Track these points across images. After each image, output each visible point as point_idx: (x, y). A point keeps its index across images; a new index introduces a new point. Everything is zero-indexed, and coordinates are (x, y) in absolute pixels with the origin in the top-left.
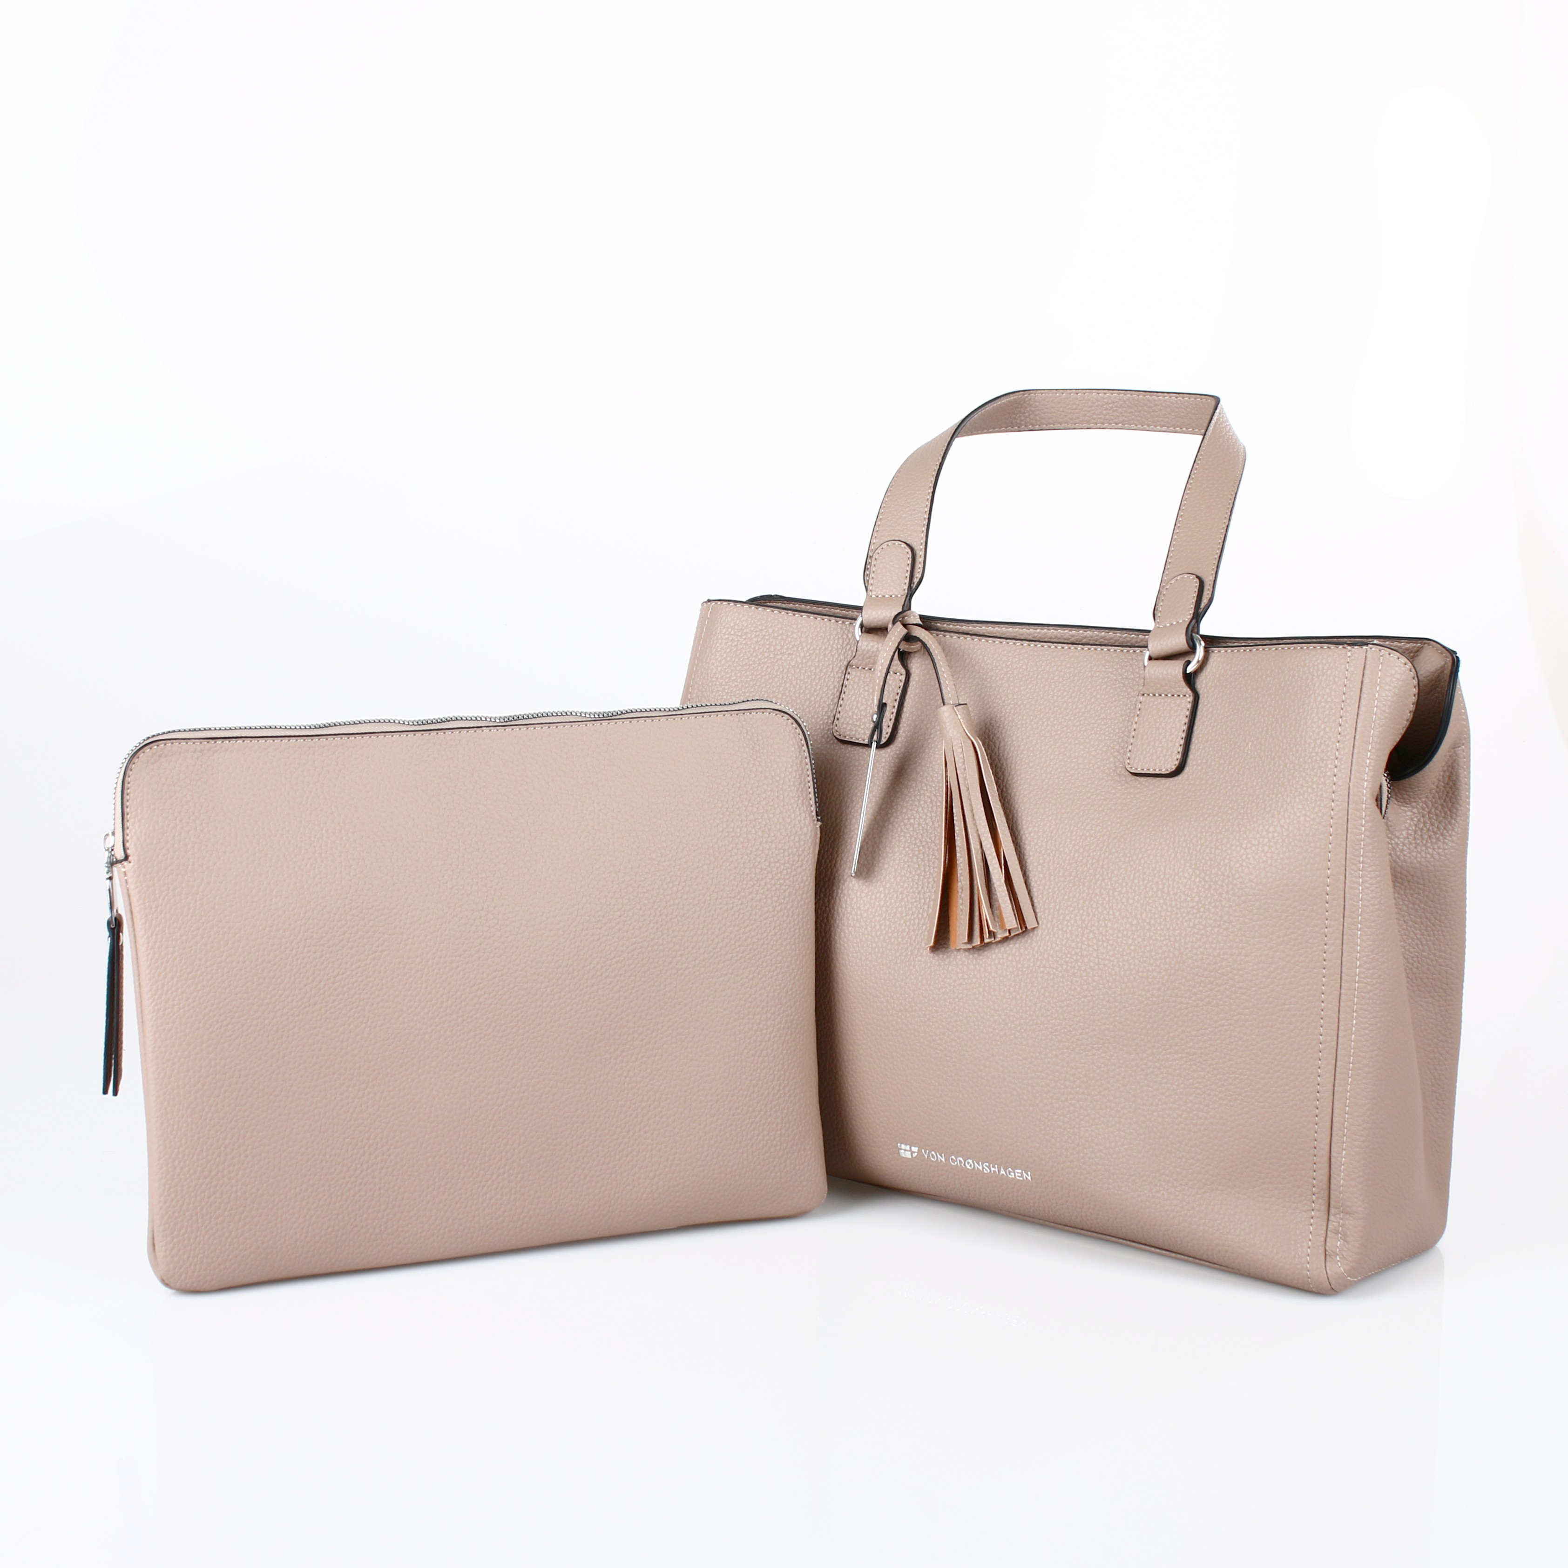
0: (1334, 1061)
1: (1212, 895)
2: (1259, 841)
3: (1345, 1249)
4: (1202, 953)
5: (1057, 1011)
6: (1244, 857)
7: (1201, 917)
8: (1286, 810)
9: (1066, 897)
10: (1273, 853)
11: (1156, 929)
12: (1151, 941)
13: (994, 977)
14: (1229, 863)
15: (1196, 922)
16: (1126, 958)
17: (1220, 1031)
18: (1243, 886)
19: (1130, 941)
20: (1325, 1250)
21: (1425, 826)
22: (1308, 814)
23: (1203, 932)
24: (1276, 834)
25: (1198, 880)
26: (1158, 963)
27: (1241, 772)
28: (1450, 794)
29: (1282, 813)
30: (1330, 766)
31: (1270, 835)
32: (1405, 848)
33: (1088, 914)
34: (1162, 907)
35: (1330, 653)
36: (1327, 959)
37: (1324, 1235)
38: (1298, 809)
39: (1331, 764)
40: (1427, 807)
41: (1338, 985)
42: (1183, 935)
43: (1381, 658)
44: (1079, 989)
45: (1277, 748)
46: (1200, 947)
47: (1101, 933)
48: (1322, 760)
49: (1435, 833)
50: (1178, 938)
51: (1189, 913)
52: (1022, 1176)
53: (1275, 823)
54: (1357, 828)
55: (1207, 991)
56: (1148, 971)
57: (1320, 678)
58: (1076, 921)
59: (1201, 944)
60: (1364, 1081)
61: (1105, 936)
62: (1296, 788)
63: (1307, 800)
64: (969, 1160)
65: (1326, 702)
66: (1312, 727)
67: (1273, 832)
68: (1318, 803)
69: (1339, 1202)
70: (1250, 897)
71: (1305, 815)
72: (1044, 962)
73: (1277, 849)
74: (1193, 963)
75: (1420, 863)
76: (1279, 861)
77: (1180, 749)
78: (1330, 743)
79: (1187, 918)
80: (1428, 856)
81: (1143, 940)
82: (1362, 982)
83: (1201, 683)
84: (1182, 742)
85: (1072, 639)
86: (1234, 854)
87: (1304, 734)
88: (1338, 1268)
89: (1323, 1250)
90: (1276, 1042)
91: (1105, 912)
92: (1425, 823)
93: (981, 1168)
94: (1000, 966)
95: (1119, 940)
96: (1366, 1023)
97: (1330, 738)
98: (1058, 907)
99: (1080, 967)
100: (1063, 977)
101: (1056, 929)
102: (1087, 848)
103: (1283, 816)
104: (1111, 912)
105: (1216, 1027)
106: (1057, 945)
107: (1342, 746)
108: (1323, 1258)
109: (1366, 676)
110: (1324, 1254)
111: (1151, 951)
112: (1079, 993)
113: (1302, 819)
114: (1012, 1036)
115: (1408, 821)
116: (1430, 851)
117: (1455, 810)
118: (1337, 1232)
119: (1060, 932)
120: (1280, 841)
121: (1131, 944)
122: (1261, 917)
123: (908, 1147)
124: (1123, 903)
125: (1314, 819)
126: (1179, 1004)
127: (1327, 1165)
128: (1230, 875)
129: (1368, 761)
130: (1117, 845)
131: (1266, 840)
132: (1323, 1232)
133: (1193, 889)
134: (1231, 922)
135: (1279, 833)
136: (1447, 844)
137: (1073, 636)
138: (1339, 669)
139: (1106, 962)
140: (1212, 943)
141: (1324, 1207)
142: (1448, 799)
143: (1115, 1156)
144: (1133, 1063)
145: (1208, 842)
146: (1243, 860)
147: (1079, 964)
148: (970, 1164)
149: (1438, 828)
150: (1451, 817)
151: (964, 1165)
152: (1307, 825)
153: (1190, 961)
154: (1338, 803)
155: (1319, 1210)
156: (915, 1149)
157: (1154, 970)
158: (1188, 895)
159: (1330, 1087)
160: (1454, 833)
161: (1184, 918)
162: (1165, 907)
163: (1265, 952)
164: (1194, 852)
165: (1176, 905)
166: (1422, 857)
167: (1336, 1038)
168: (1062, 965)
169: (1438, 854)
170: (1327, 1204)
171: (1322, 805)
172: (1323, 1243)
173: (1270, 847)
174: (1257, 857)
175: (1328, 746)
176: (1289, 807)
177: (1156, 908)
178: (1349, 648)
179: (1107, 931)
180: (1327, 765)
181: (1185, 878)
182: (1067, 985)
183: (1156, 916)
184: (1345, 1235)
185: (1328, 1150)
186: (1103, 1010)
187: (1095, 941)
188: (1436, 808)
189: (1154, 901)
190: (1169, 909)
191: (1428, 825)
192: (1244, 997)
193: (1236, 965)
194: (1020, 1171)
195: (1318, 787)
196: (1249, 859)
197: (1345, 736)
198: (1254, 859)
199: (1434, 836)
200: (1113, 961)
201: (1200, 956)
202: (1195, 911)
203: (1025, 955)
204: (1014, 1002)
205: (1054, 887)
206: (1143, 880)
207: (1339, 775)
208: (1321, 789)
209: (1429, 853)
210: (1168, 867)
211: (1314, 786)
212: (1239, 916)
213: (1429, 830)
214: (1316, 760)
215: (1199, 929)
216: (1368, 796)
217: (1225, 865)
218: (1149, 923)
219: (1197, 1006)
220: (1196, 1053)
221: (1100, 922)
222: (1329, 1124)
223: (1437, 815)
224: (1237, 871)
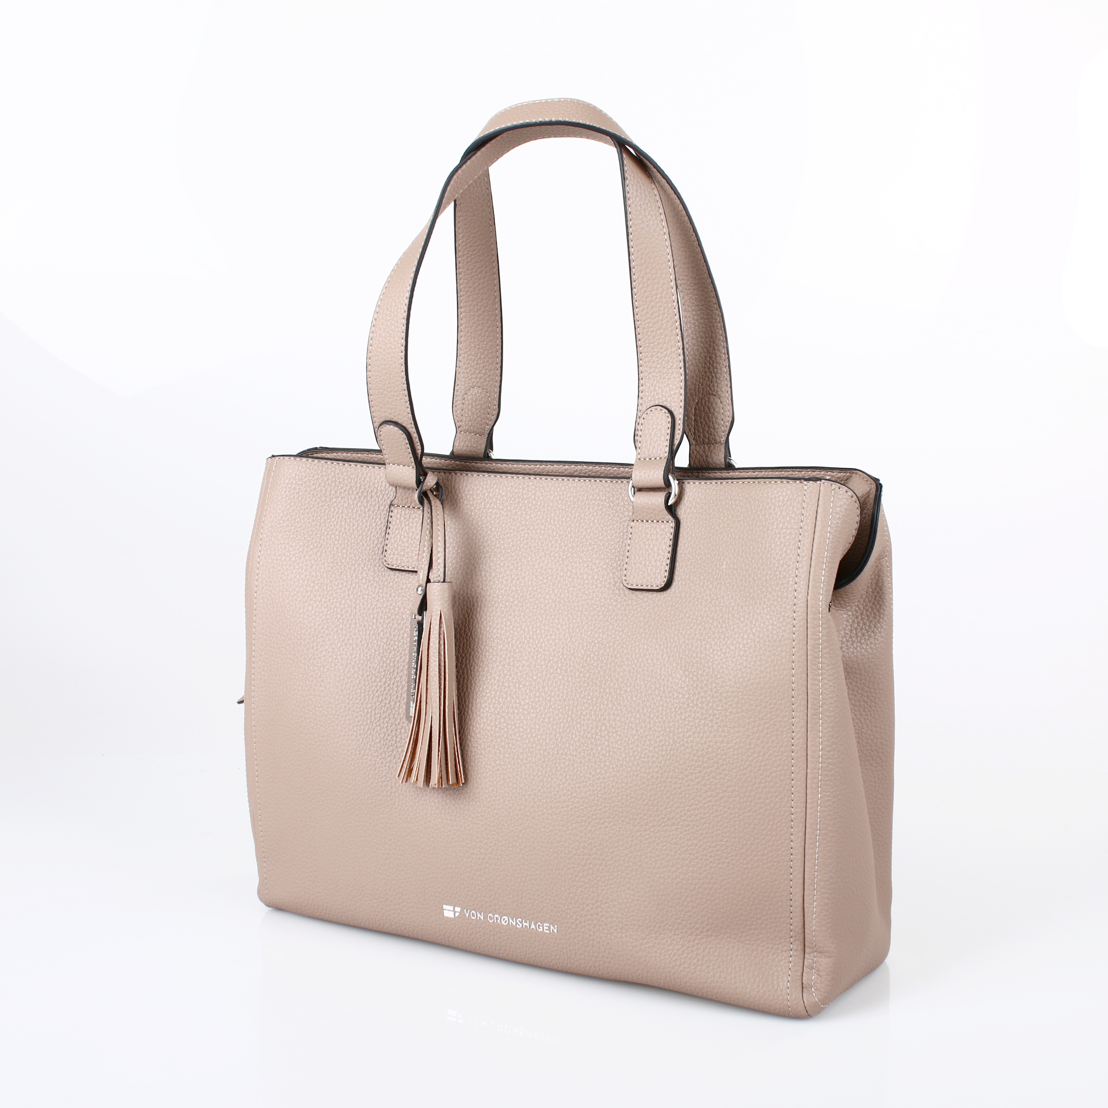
0: (804, 829)
1: (699, 693)
2: (736, 647)
3: (818, 981)
4: (692, 741)
5: (576, 791)
6: (724, 660)
7: (690, 711)
8: (757, 620)
9: (582, 695)
10: (747, 656)
11: (655, 722)
12: (651, 732)
13: (525, 763)
14: (712, 665)
15: (687, 715)
16: (631, 746)
17: (709, 806)
18: (724, 685)
19: (634, 732)
20: (802, 983)
21: (858, 625)
22: (775, 623)
23: (692, 723)
24: (749, 641)
25: (687, 680)
26: (657, 750)
27: (718, 587)
28: (878, 598)
29: (754, 623)
30: (791, 583)
31: (745, 642)
32: (844, 645)
33: (601, 710)
34: (659, 703)
35: (789, 486)
36: (794, 744)
37: (801, 971)
38: (767, 619)
39: (792, 581)
40: (860, 609)
41: (805, 766)
42: (676, 726)
43: (833, 492)
44: (593, 773)
45: (747, 567)
46: (690, 736)
47: (611, 725)
48: (785, 577)
49: (868, 631)
50: (672, 729)
51: (680, 708)
52: (549, 929)
53: (749, 631)
54: (815, 634)
55: (696, 774)
56: (648, 757)
57: (782, 508)
58: (591, 715)
59: (691, 734)
60: (829, 844)
61: (615, 728)
62: (764, 601)
63: (773, 611)
64: (504, 917)
65: (787, 528)
66: (776, 550)
67: (747, 639)
68: (783, 614)
69: (812, 944)
70: (729, 694)
71: (772, 624)
72: (566, 750)
73: (750, 653)
74: (684, 750)
75: (857, 657)
76: (752, 663)
77: (667, 568)
78: (791, 563)
79: (679, 712)
80: (863, 650)
81: (645, 731)
82: (825, 762)
83: (682, 512)
84: (668, 562)
85: (566, 473)
86: (716, 658)
87: (769, 555)
88: (813, 997)
89: (801, 983)
90: (755, 814)
91: (614, 708)
92: (858, 623)
93: (514, 924)
94: (530, 754)
95: (626, 731)
96: (829, 796)
97: (790, 558)
98: (576, 704)
99: (594, 754)
100: (580, 762)
101: (575, 722)
102: (596, 653)
103: (755, 625)
104: (619, 708)
105: (704, 803)
106: (576, 736)
107: (800, 566)
108: (800, 990)
109: (819, 507)
110: (801, 987)
111: (650, 740)
112: (594, 776)
113: (770, 627)
114: (540, 813)
115: (845, 623)
116: (864, 646)
117: (882, 611)
118: (812, 968)
119: (579, 725)
120: (753, 646)
121: (635, 735)
122: (739, 711)
123: (451, 908)
124: (628, 700)
125: (780, 628)
126: (675, 784)
127: (802, 914)
128: (713, 675)
129: (823, 578)
130: (621, 651)
131: (742, 646)
132: (800, 968)
133: (684, 687)
134: (714, 715)
135: (751, 640)
136: (877, 640)
137: (566, 470)
138: (797, 501)
139: (616, 750)
140: (700, 733)
141: (800, 948)
142: (876, 602)
143: (626, 910)
144: (639, 834)
145: (694, 648)
146: (723, 663)
147: (594, 751)
148: (505, 920)
149: (869, 626)
150: (880, 617)
151: (500, 921)
152: (774, 632)
153: (682, 748)
154: (799, 614)
155: (796, 950)
156: (458, 909)
157: (653, 756)
158: (679, 693)
159: (801, 850)
160: (882, 630)
161: (676, 712)
162: (661, 703)
163: (744, 740)
164: (684, 657)
165: (670, 701)
166: (858, 651)
167: (804, 809)
168: (580, 753)
169: (871, 648)
170: (803, 945)
171: (786, 615)
172: (800, 978)
173: (745, 651)
174: (734, 660)
175: (789, 566)
176: (759, 618)
177: (655, 704)
178: (805, 483)
179: (616, 724)
180: (788, 582)
181: (677, 678)
182: (584, 769)
183: (655, 711)
184: (818, 970)
185: (802, 902)
186: (613, 790)
187: (606, 732)
188: (867, 610)
189: (653, 699)
190: (665, 705)
191: (861, 625)
192: (727, 777)
193: (719, 751)
194: (548, 925)
195: (782, 600)
196: (728, 661)
197: (803, 557)
198: (732, 662)
199: (866, 634)
200: (621, 749)
201: (690, 744)
202: (686, 706)
203: (550, 745)
204: (541, 784)
205: (572, 687)
206: (644, 680)
207: (799, 590)
208: (785, 602)
209: (863, 648)
210: (663, 669)
211: (779, 600)
212: (722, 710)
213: (862, 629)
214: (780, 577)
215: (689, 721)
216: (824, 607)
217: (709, 667)
218: (649, 717)
219: (688, 786)
220: (688, 825)
221: (611, 717)
222: (801, 881)
223: (868, 616)
224: (718, 672)
